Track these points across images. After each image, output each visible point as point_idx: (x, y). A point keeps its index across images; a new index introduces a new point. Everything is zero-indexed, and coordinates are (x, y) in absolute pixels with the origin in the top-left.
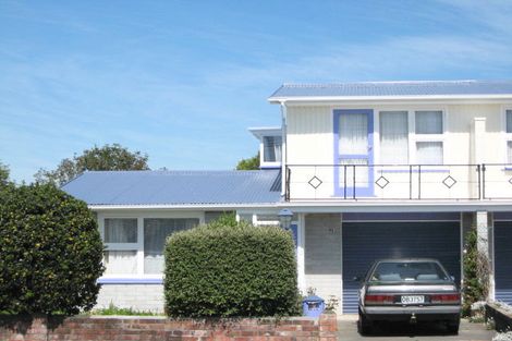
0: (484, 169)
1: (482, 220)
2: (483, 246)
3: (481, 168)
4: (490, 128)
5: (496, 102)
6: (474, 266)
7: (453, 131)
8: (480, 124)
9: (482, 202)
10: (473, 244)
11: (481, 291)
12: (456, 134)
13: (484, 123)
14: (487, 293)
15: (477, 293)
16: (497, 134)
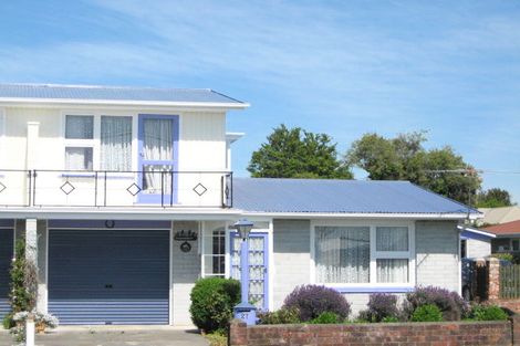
0: (35, 175)
1: (31, 227)
2: (31, 255)
3: (32, 174)
4: (43, 132)
5: (57, 107)
6: (22, 275)
7: (10, 136)
8: (33, 129)
9: (32, 209)
10: (22, 252)
11: (28, 300)
12: (13, 138)
13: (37, 127)
14: (34, 304)
15: (24, 303)
16: (55, 139)
